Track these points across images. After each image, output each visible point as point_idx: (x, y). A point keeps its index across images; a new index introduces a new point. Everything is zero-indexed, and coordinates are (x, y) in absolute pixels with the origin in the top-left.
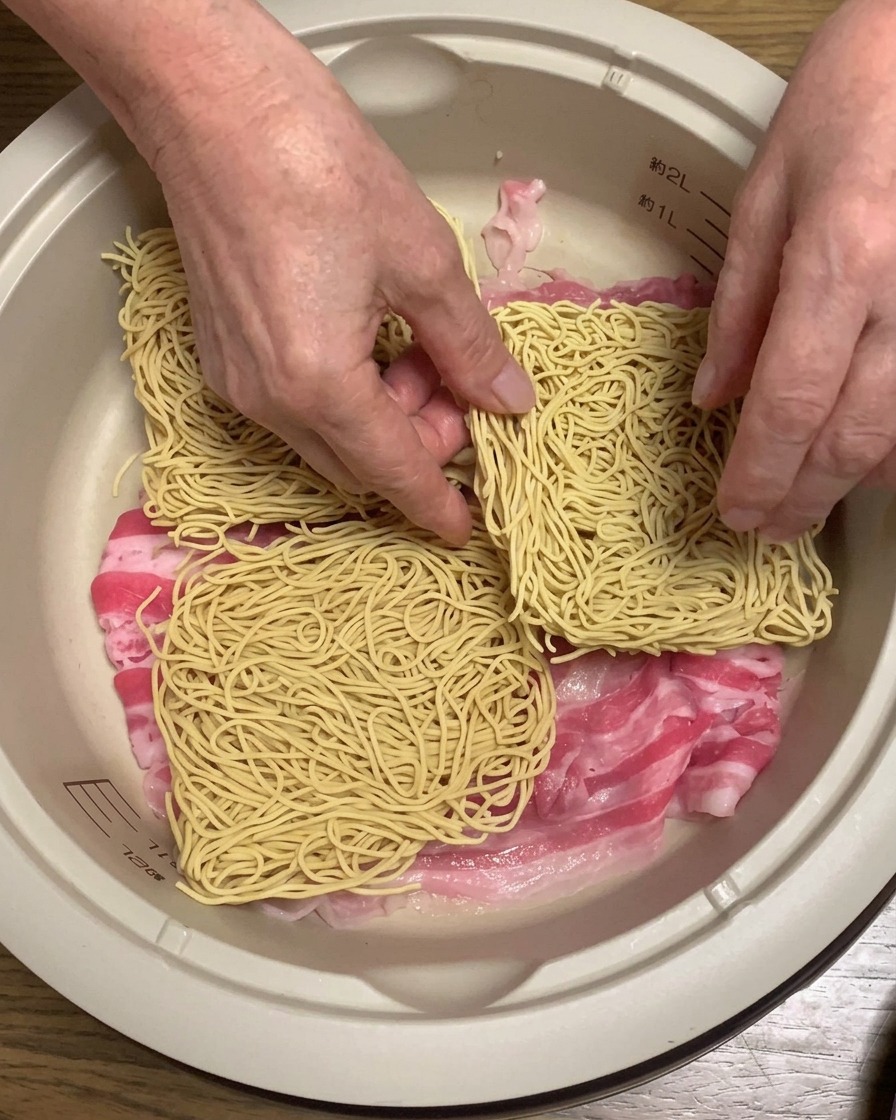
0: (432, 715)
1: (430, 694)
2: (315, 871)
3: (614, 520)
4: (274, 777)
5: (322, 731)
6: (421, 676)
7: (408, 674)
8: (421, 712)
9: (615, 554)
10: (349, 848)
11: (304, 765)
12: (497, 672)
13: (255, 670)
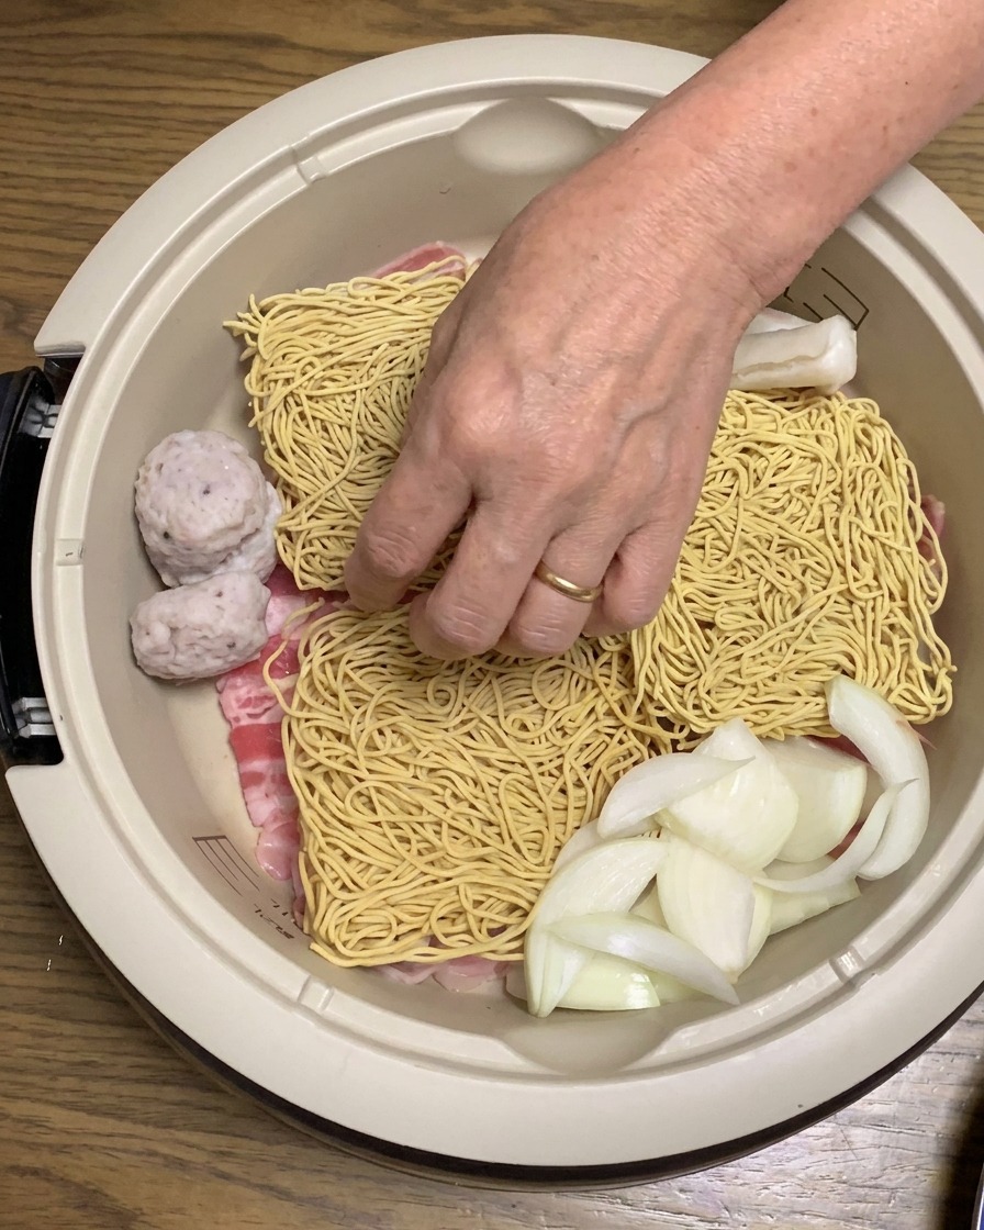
0: (559, 784)
1: (557, 762)
2: (447, 935)
3: (733, 609)
4: (408, 841)
5: (454, 795)
6: (549, 744)
7: (536, 741)
8: (548, 780)
9: (735, 643)
10: (480, 913)
11: (437, 828)
12: (621, 742)
13: (388, 732)
